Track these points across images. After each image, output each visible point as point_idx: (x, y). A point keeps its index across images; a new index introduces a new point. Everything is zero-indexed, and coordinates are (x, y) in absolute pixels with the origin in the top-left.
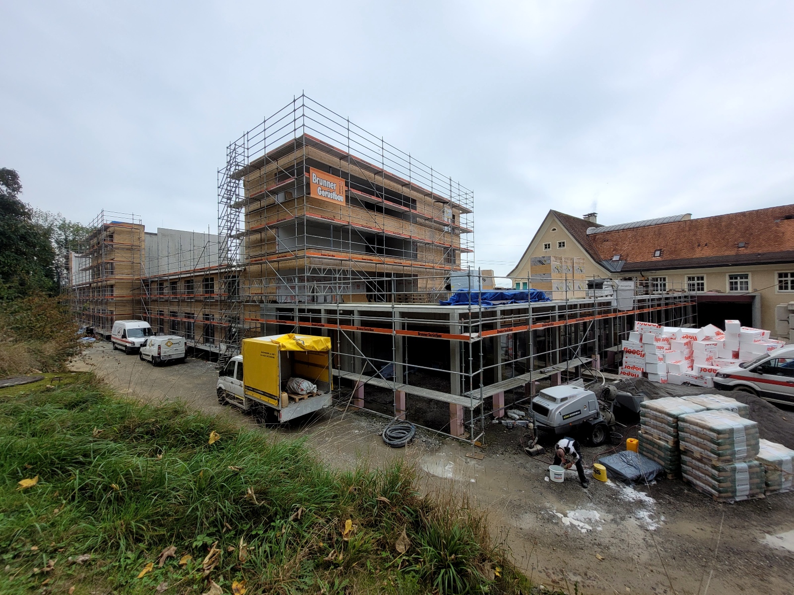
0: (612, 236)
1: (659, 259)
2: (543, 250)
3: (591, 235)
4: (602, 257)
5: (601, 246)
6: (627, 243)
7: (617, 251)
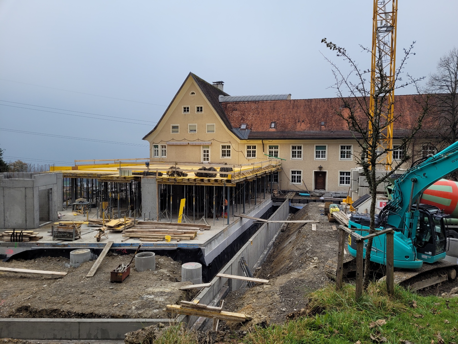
0: (240, 106)
1: (274, 130)
2: (182, 113)
3: (223, 103)
4: (232, 124)
5: (231, 114)
6: (251, 114)
7: (244, 121)
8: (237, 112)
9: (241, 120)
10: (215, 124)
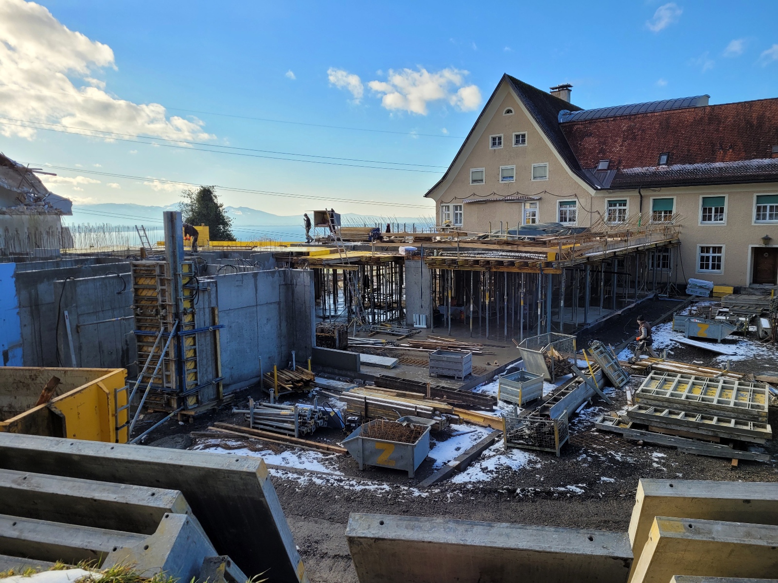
0: (597, 128)
1: (665, 168)
2: (490, 148)
3: (566, 124)
4: (582, 163)
5: (580, 144)
6: (620, 140)
7: (604, 154)
8: (592, 139)
9: (599, 153)
10: (547, 163)
